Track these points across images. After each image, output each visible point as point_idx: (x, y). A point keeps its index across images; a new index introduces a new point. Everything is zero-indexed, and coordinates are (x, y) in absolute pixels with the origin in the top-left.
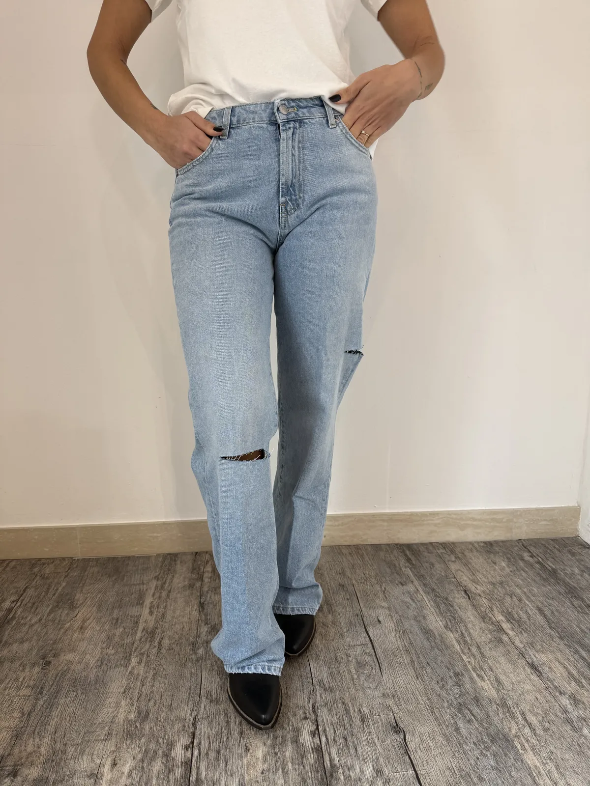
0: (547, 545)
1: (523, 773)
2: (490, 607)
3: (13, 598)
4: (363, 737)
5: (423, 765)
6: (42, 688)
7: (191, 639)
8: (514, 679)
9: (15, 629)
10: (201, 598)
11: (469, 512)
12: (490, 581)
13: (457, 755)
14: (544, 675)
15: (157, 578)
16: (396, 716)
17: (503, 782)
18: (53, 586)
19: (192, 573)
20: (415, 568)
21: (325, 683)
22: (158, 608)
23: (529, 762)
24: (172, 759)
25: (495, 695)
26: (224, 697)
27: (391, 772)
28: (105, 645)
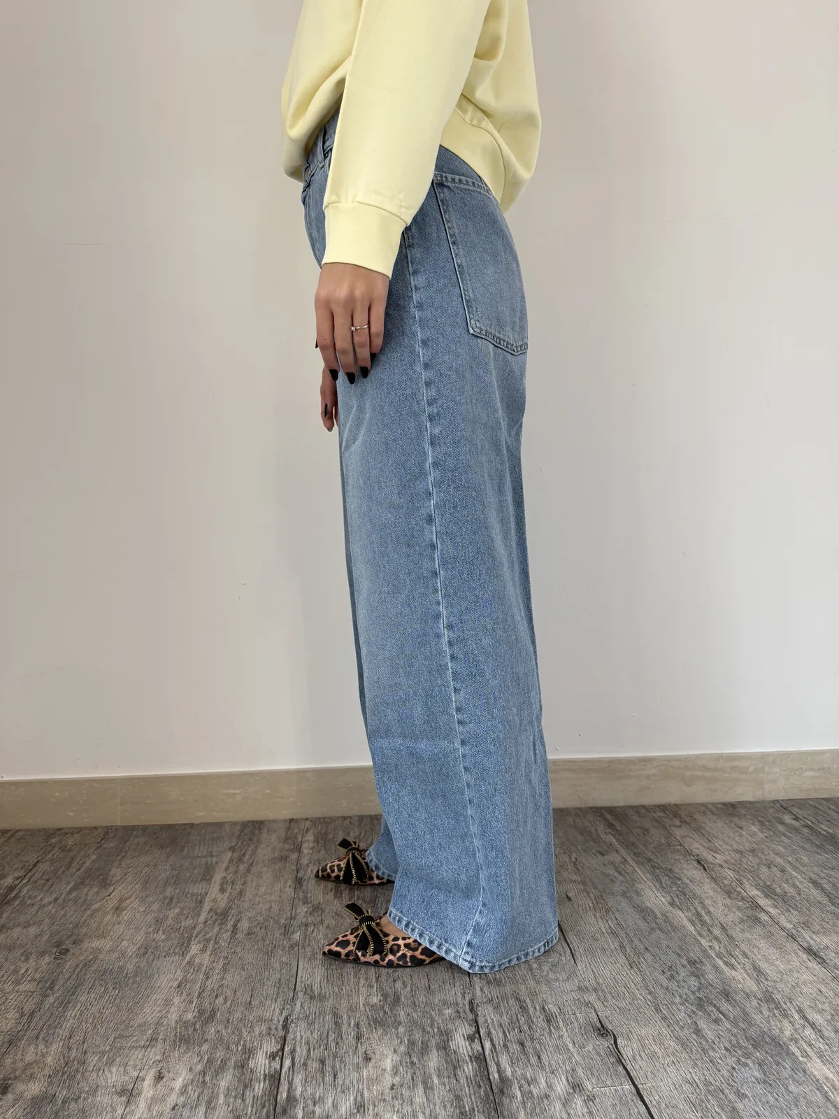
0: (817, 806)
1: (808, 1086)
2: (737, 880)
3: (17, 874)
4: (550, 1042)
5: (647, 1078)
6: (53, 982)
8: (782, 967)
9: (19, 910)
10: (297, 873)
11: (698, 757)
12: (735, 848)
13: (699, 1063)
14: (828, 961)
15: (232, 849)
16: (600, 1015)
17: (777, 1100)
18: (78, 860)
19: (285, 842)
20: (620, 835)
22: (233, 884)
23: (816, 1073)
24: (249, 1071)
25: (754, 988)
26: (331, 993)
27: (596, 1086)
28: (151, 929)
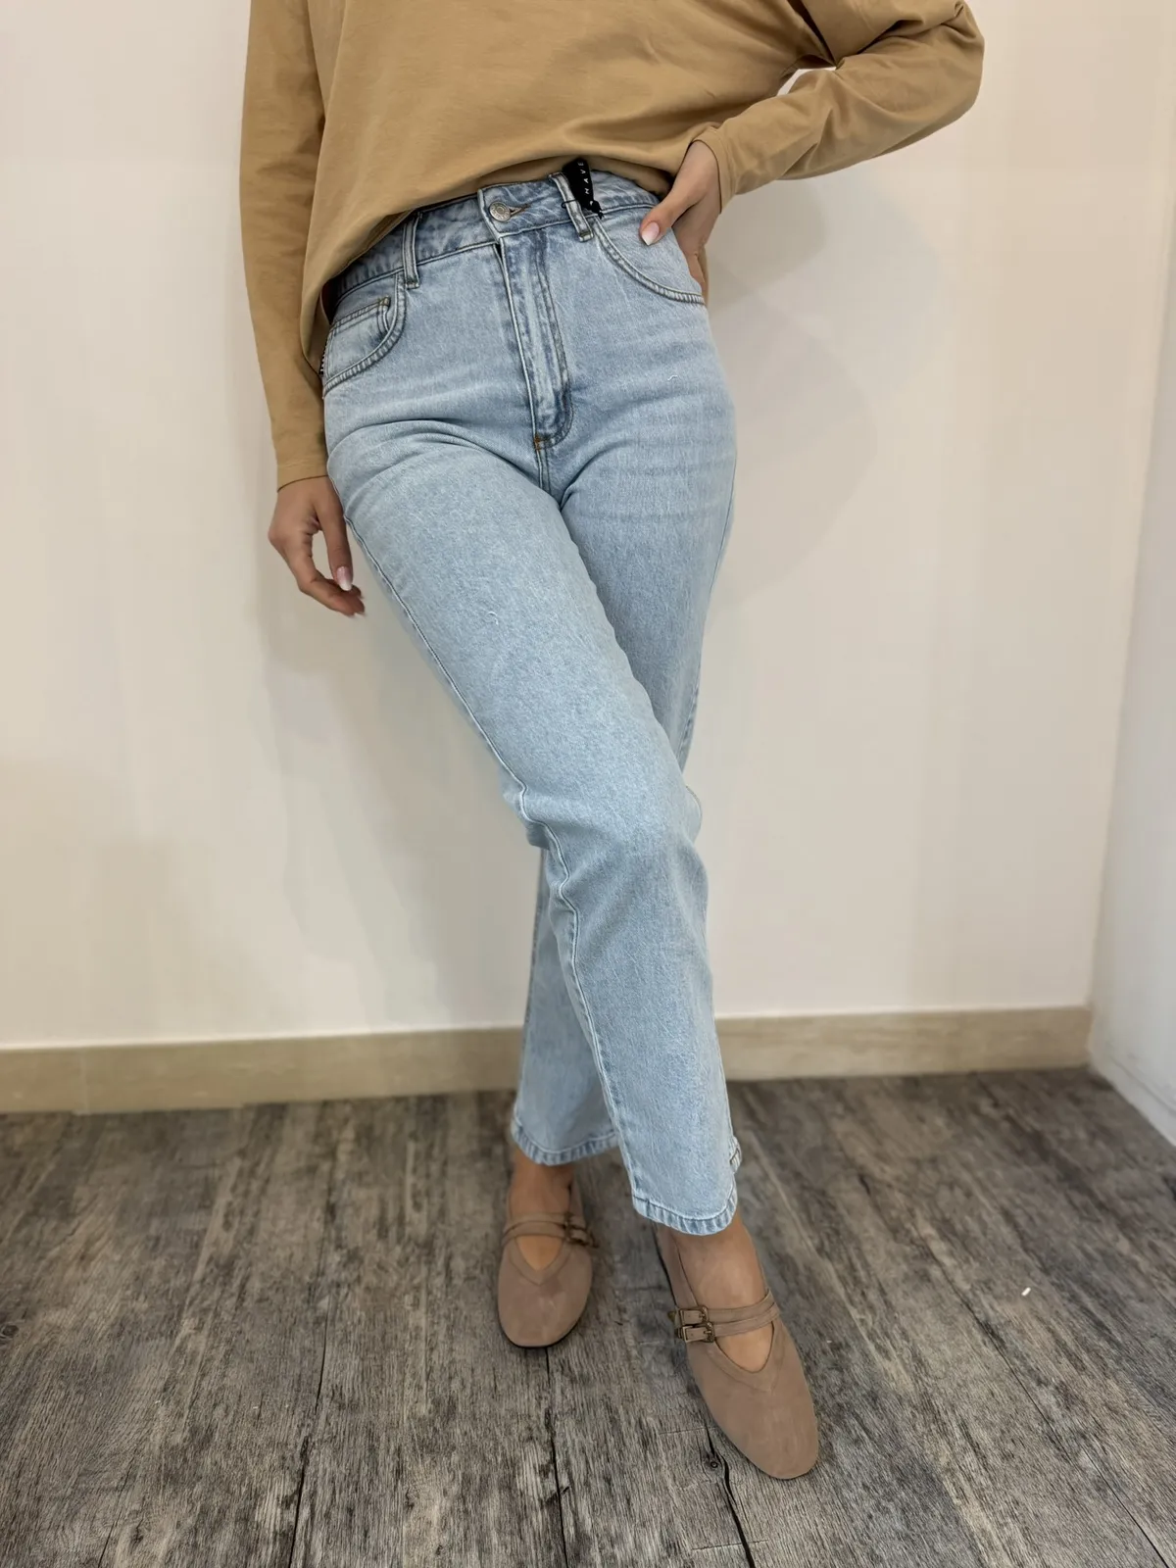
0: (1026, 1083)
1: (959, 1544)
2: (908, 1209)
4: (644, 1476)
5: (761, 1532)
7: (307, 1279)
8: (949, 1355)
10: (329, 1195)
11: (875, 1017)
12: (910, 1156)
13: (828, 1508)
14: (1008, 1345)
15: (242, 1153)
16: (711, 1433)
17: (918, 1565)
18: (29, 1171)
19: (313, 1142)
21: (574, 1367)
22: (242, 1213)
23: (971, 1523)
24: (255, 1526)
25: (910, 1388)
26: (367, 1398)
27: (696, 1547)
28: (129, 1292)
